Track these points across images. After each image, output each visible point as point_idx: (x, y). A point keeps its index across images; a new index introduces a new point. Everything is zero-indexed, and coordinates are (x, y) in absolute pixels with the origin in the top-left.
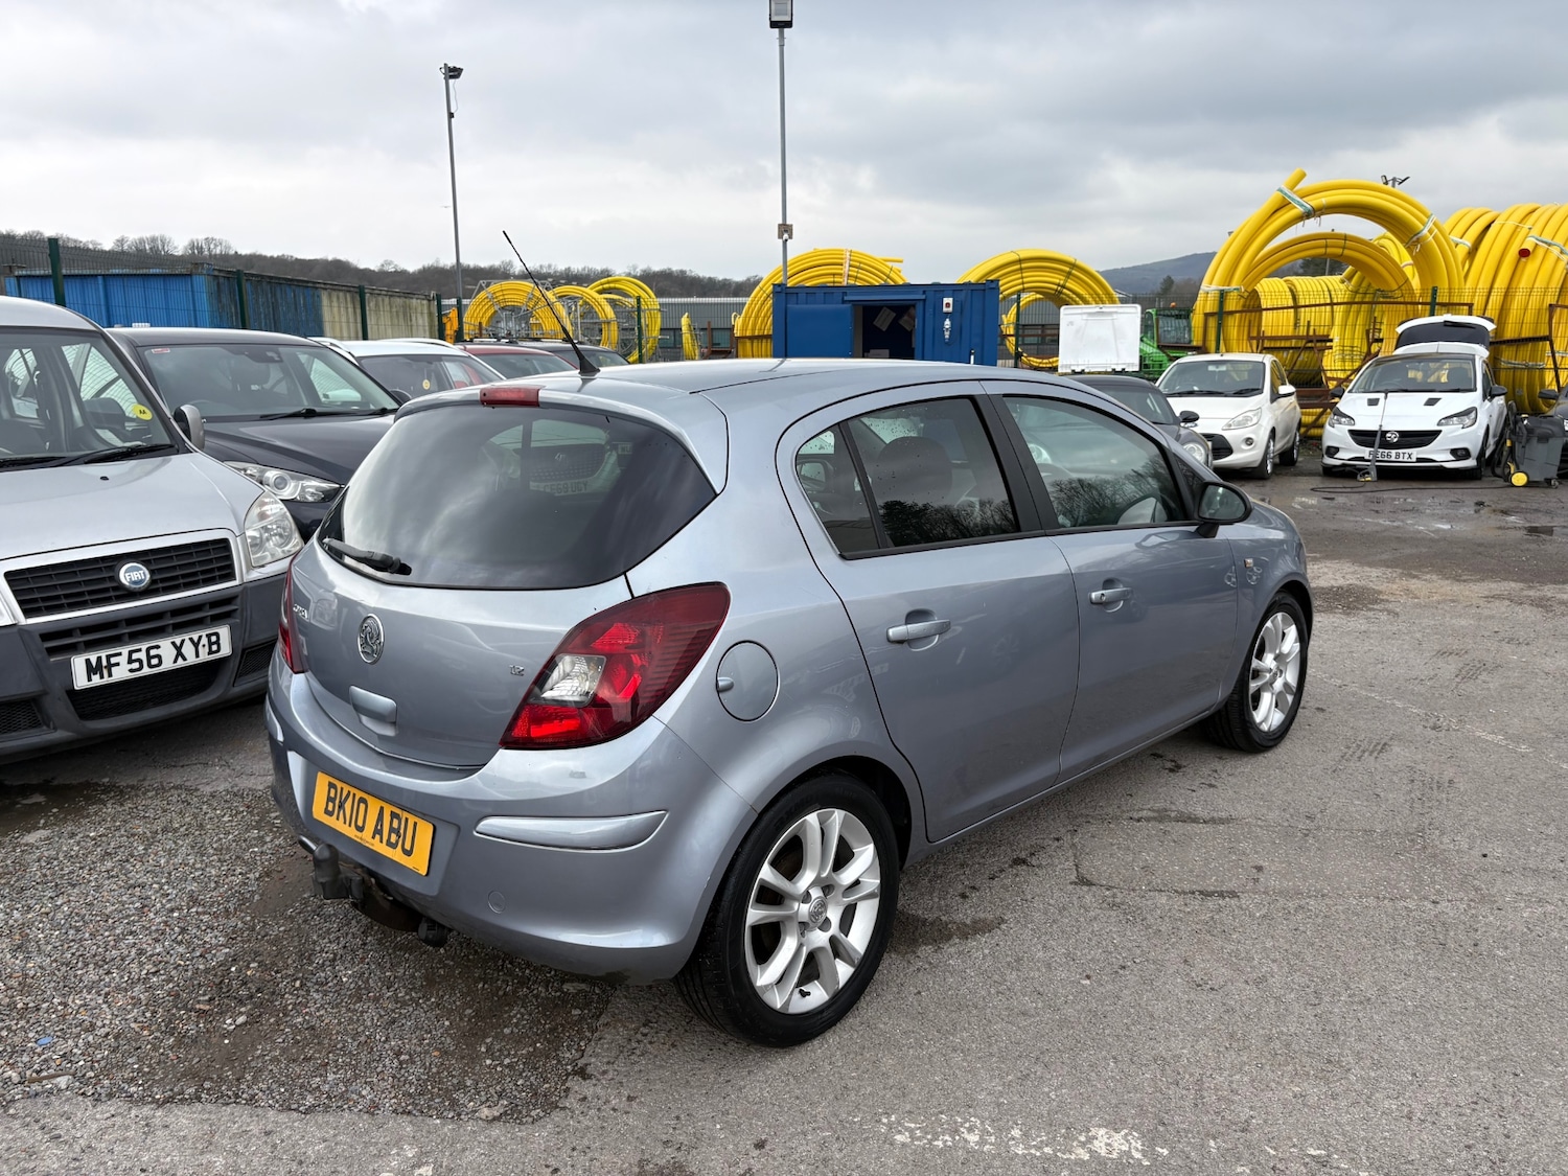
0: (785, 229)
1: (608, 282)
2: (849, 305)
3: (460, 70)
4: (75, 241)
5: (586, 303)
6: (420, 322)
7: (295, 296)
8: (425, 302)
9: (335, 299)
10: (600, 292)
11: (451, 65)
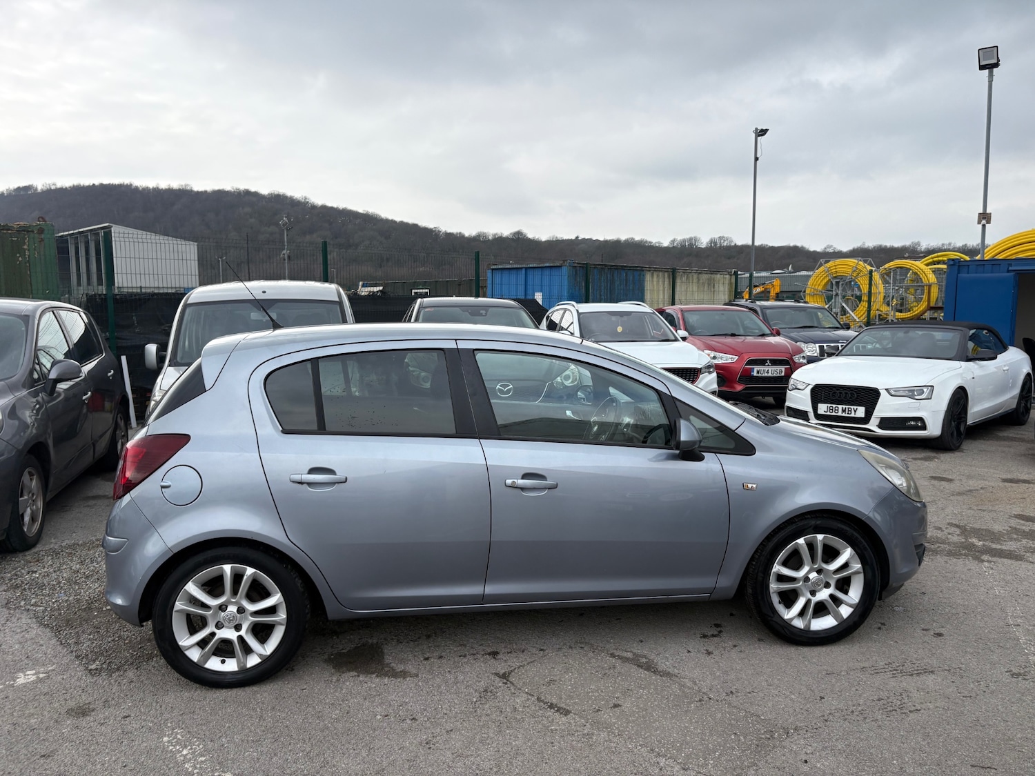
1: (938, 257)
2: (1012, 274)
3: (767, 130)
4: (650, 242)
5: (915, 274)
7: (626, 275)
8: (728, 276)
9: (655, 276)
10: (927, 265)
11: (760, 128)
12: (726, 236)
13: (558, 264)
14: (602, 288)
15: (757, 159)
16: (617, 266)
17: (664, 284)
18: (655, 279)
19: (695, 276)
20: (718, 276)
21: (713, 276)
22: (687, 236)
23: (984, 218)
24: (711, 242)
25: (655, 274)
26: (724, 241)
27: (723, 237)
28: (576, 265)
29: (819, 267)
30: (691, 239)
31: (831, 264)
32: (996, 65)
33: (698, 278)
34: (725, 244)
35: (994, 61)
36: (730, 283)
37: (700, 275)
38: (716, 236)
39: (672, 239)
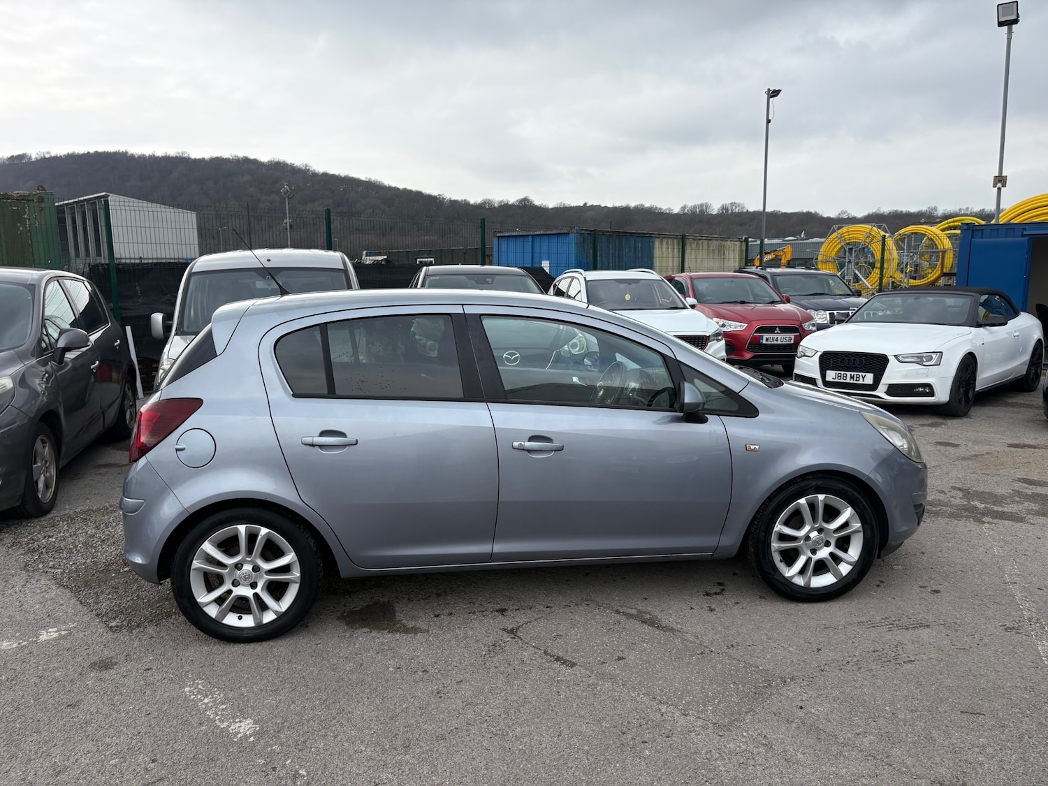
0: (1000, 180)
2: (1026, 238)
3: (779, 91)
5: (931, 239)
6: (732, 255)
7: (635, 243)
8: (738, 243)
9: (665, 243)
10: (943, 230)
11: (772, 89)
12: (737, 202)
13: (566, 231)
14: (611, 255)
15: (768, 121)
16: (626, 233)
17: (673, 251)
18: (665, 246)
19: (705, 243)
20: (729, 242)
21: (723, 243)
22: (698, 202)
23: (1000, 181)
24: (723, 208)
25: (665, 241)
26: (736, 207)
27: (735, 203)
28: (583, 232)
29: (832, 233)
30: (702, 205)
31: (844, 230)
32: (1016, 21)
33: (708, 245)
34: (737, 211)
35: (1014, 17)
36: (741, 250)
37: (710, 242)
38: (727, 202)
39: (682, 205)
